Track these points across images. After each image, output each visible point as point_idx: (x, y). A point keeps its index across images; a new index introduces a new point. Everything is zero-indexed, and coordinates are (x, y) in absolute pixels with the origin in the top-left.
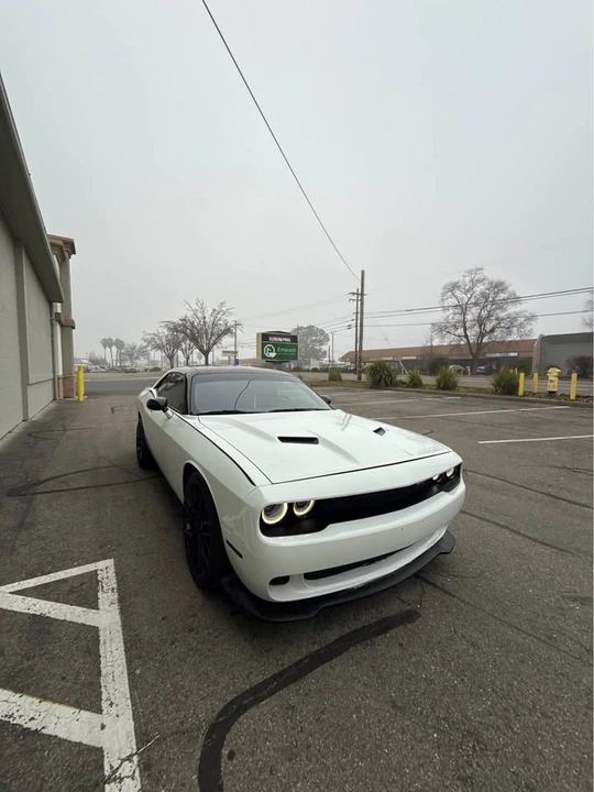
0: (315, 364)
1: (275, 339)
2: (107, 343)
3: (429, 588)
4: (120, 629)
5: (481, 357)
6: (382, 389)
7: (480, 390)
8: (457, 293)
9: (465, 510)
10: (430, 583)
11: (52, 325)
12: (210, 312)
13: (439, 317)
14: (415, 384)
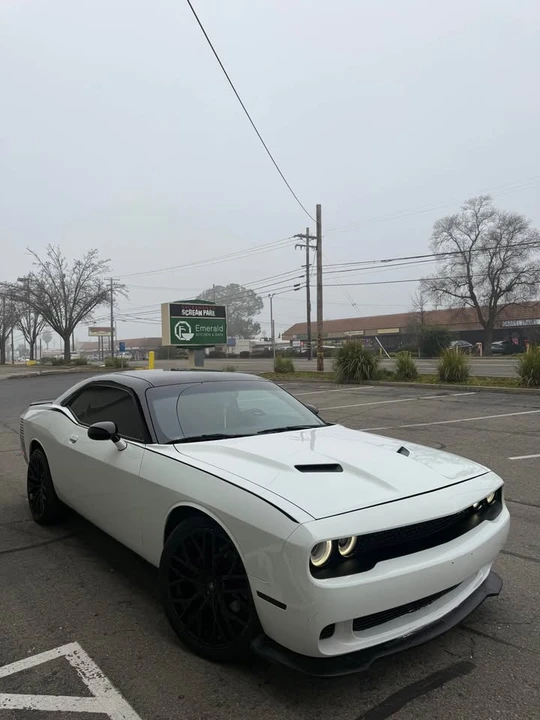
0: (242, 345)
1: (191, 312)
3: (479, 639)
4: (133, 712)
5: (495, 327)
6: (358, 384)
7: (502, 381)
8: (456, 233)
9: (506, 549)
10: (479, 634)
12: (71, 265)
13: (432, 269)
14: (406, 374)
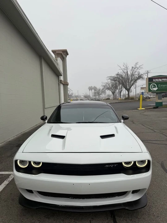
1: (157, 80)
2: (90, 89)
11: (59, 85)
